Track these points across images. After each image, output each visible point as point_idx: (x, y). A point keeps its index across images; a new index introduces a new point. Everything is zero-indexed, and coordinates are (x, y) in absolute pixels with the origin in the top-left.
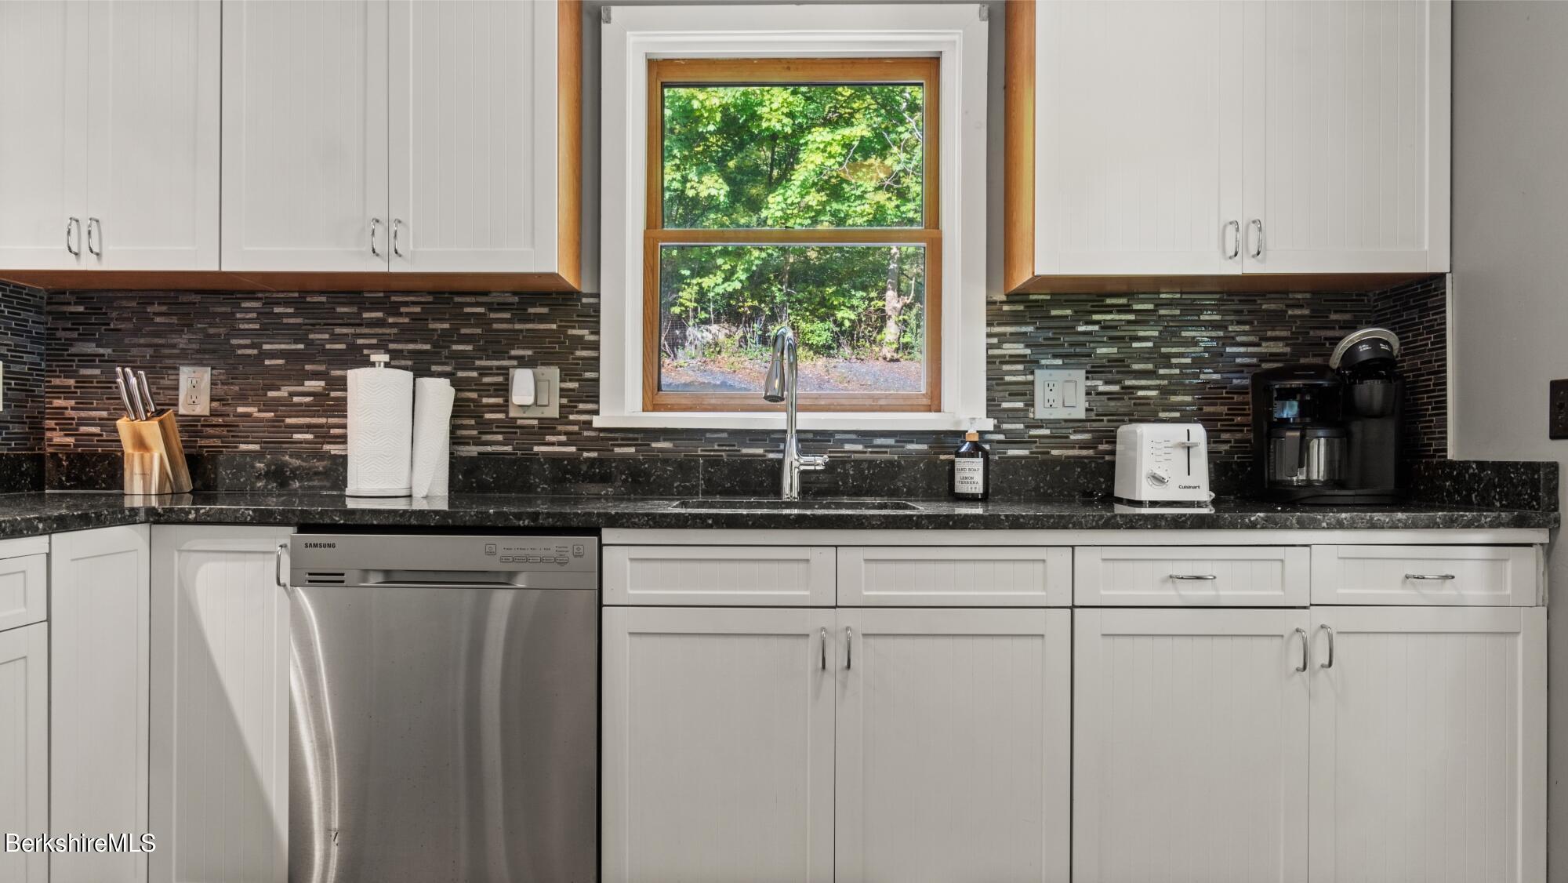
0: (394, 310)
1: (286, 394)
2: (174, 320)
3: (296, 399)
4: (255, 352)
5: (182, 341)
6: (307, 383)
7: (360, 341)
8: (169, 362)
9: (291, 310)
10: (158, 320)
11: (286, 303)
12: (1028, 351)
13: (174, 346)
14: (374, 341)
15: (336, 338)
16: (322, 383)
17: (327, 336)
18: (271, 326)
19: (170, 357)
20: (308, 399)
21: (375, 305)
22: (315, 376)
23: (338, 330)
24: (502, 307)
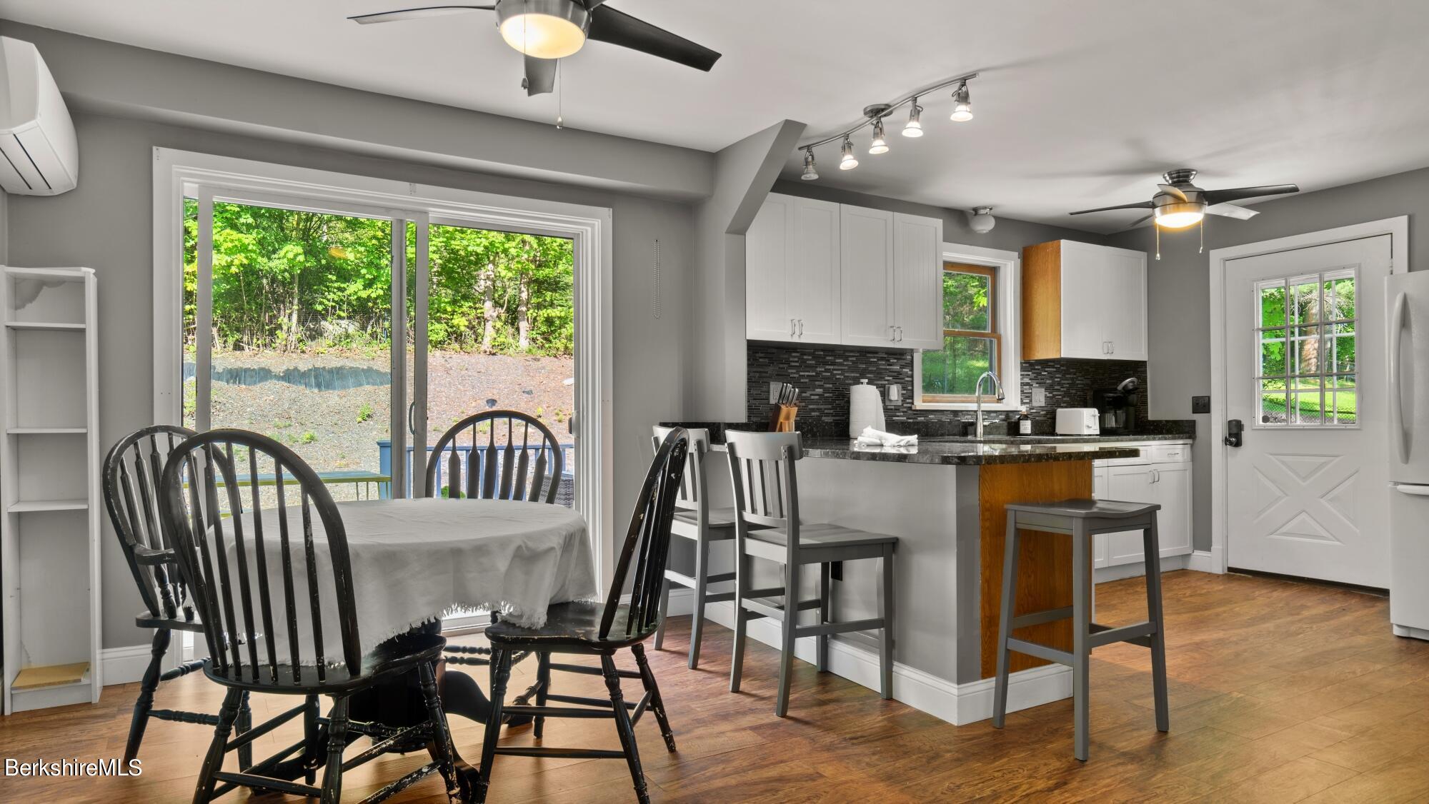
0: (846, 359)
1: (809, 395)
2: (767, 360)
3: (812, 397)
4: (797, 376)
5: (770, 370)
6: (817, 390)
7: (835, 372)
8: (765, 380)
9: (810, 358)
10: (761, 360)
11: (809, 355)
12: (1030, 381)
13: (767, 372)
14: (840, 372)
15: (827, 371)
16: (821, 390)
17: (823, 369)
18: (804, 365)
19: (767, 377)
20: (817, 397)
21: (840, 356)
22: (820, 387)
23: (827, 367)
24: (882, 359)
